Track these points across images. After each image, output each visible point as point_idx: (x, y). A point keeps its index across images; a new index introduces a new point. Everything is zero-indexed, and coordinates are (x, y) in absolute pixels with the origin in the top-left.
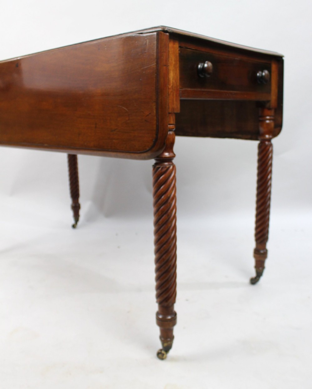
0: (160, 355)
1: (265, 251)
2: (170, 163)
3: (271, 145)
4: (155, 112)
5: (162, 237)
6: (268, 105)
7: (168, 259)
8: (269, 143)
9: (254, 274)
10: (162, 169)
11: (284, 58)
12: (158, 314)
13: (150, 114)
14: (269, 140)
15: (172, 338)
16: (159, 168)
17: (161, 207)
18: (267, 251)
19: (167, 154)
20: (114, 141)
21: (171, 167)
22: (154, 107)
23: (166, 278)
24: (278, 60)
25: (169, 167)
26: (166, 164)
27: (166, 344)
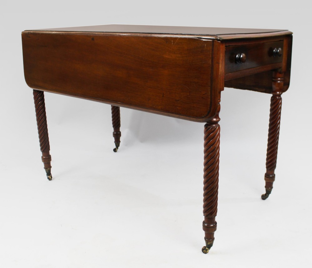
0: (205, 250)
1: (273, 175)
2: (217, 125)
3: (281, 99)
4: (210, 93)
5: (210, 173)
6: (279, 70)
7: (213, 188)
8: (280, 98)
9: (264, 192)
10: (212, 129)
11: (293, 35)
12: (204, 223)
13: (206, 94)
14: (280, 95)
15: (213, 239)
16: (210, 128)
17: (210, 154)
18: (275, 175)
19: (215, 119)
20: (178, 107)
21: (217, 128)
22: (209, 90)
23: (212, 200)
24: (289, 37)
25: (216, 128)
26: (214, 125)
27: (209, 243)
